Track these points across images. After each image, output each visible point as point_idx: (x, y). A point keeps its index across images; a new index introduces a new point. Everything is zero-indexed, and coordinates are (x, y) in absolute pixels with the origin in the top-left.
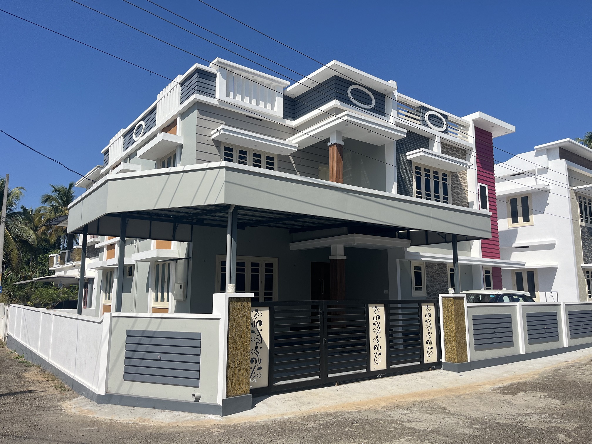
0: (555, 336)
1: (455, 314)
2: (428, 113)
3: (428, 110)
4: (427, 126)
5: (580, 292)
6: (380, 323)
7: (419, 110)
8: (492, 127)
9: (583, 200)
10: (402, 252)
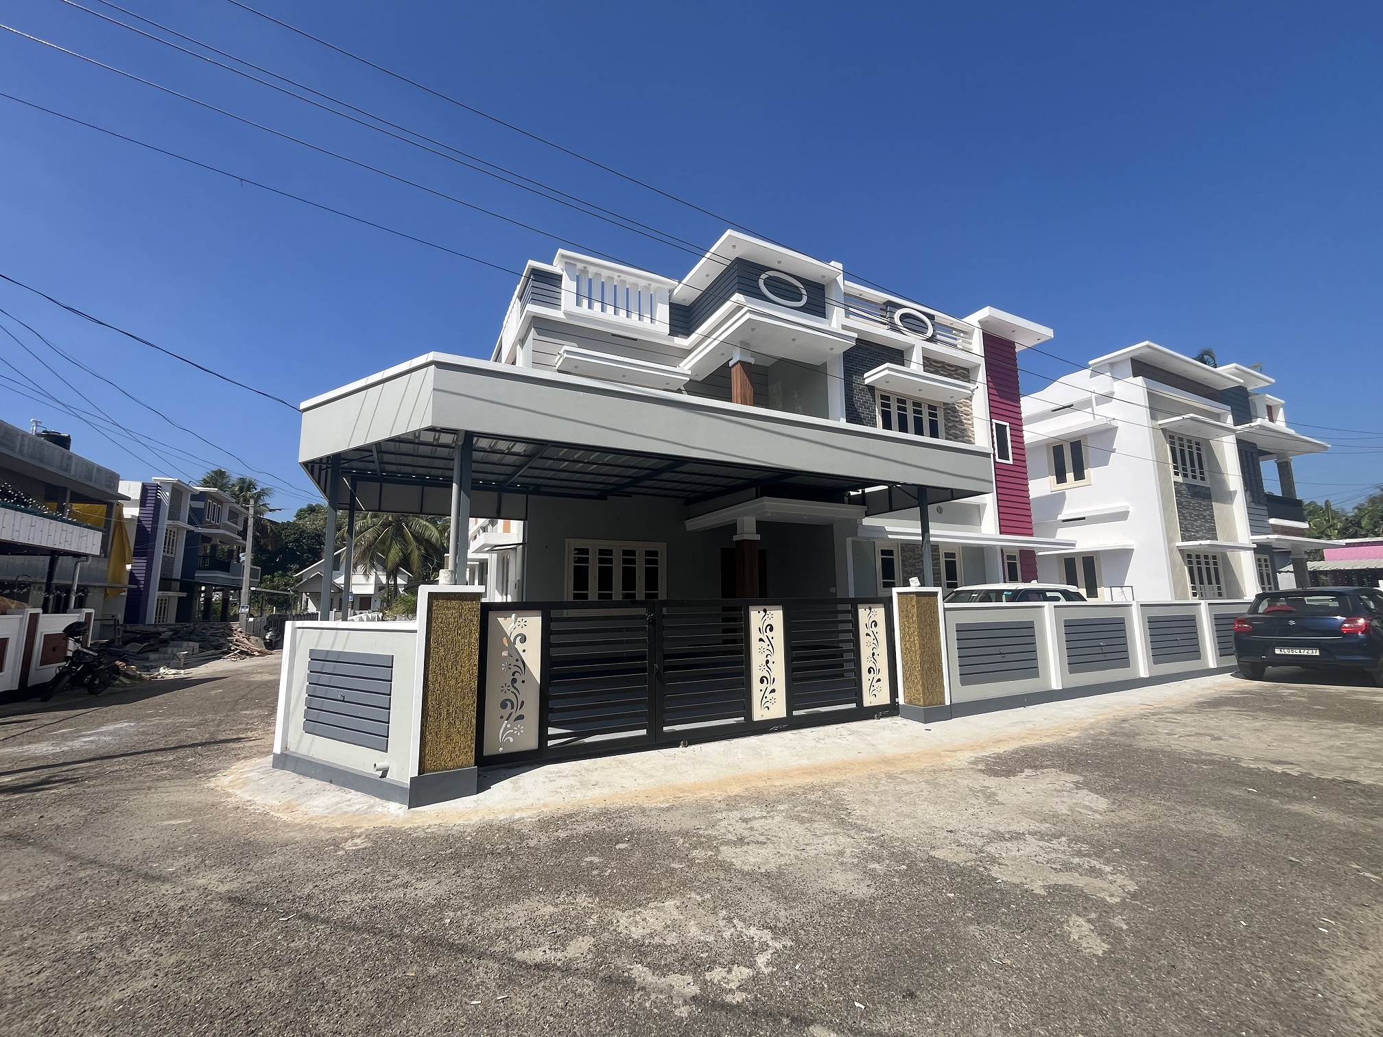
0: (1122, 657)
1: (920, 622)
2: (899, 312)
3: (901, 306)
4: (899, 331)
5: (1175, 587)
6: (772, 638)
7: (884, 307)
8: (1013, 331)
9: (1177, 443)
10: (854, 526)
